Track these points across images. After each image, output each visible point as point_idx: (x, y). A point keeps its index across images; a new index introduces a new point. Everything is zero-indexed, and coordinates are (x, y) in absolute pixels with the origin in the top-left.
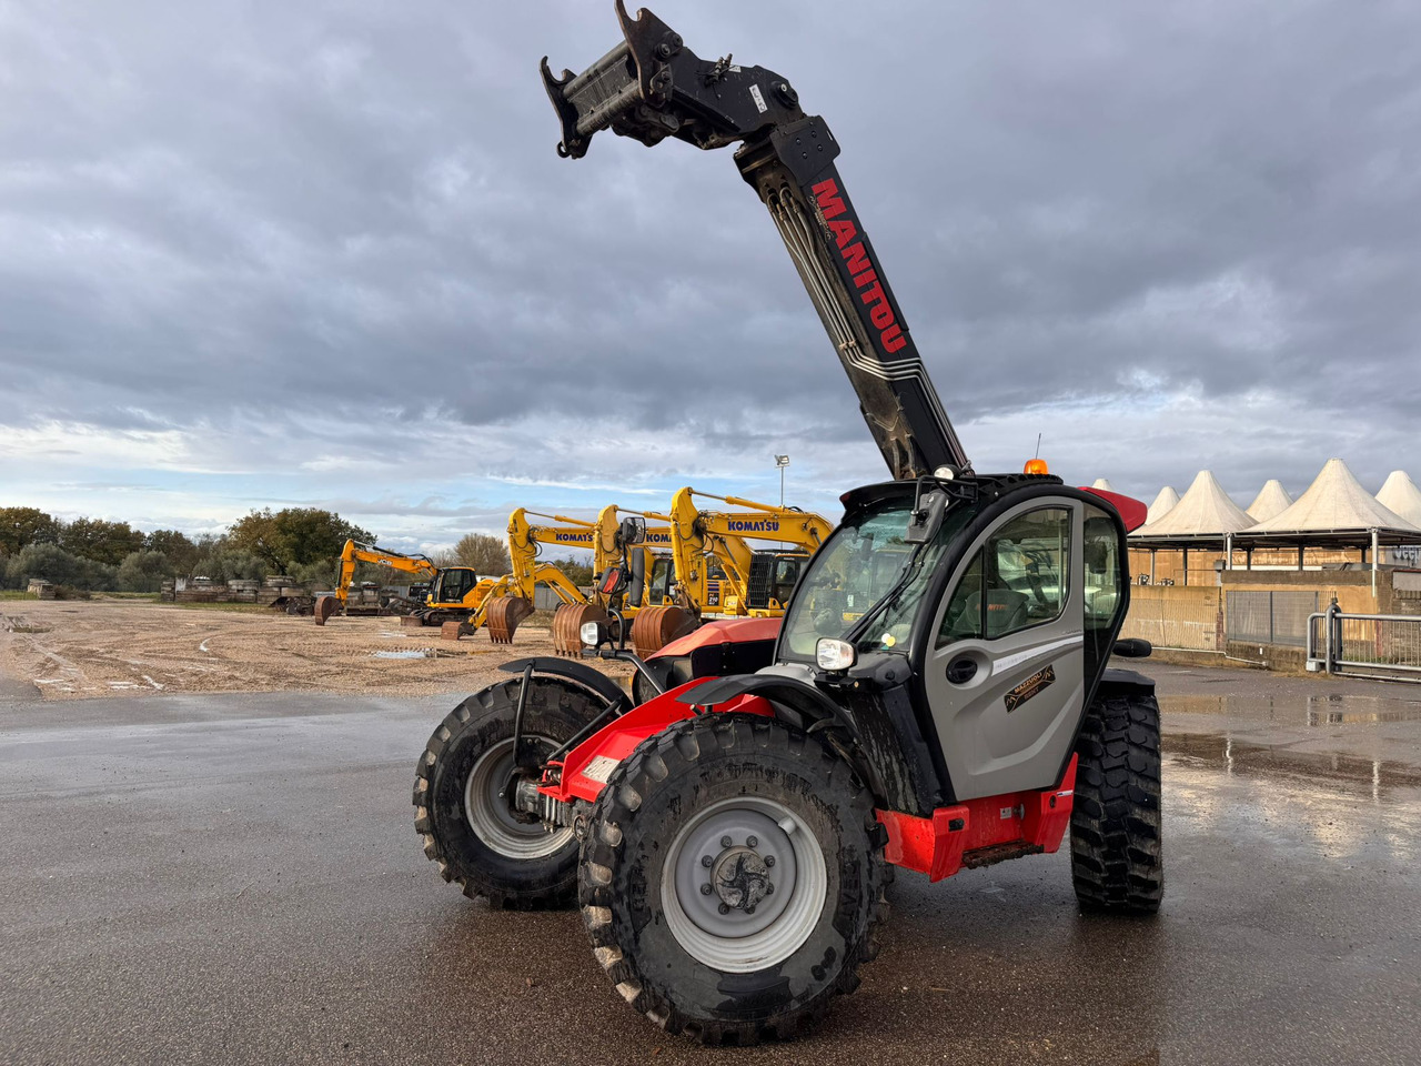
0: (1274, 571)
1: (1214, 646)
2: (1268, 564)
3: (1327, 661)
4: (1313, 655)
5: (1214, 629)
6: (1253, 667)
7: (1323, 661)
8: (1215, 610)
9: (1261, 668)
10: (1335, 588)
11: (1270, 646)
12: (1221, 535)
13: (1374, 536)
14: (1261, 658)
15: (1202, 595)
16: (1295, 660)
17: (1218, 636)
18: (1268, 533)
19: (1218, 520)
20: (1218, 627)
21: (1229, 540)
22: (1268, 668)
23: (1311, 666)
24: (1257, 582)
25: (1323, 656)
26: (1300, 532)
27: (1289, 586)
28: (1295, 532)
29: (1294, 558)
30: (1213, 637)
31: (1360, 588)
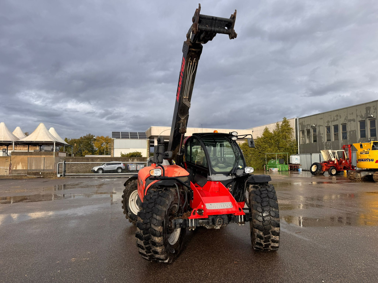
0: (24, 152)
1: (8, 173)
2: (21, 150)
3: (63, 174)
4: (59, 173)
5: (8, 169)
6: (38, 178)
7: (62, 174)
8: (9, 163)
9: (40, 177)
10: (44, 156)
11: (43, 172)
12: (11, 141)
13: (55, 143)
14: (40, 175)
15: (5, 159)
16: (52, 175)
17: (10, 171)
18: (26, 141)
19: (9, 137)
20: (10, 168)
21: (14, 143)
22: (43, 177)
23: (59, 176)
24: (23, 155)
25: (62, 173)
26: (35, 142)
27: (32, 156)
28: (34, 141)
29: (27, 148)
30: (8, 171)
31: (51, 156)
